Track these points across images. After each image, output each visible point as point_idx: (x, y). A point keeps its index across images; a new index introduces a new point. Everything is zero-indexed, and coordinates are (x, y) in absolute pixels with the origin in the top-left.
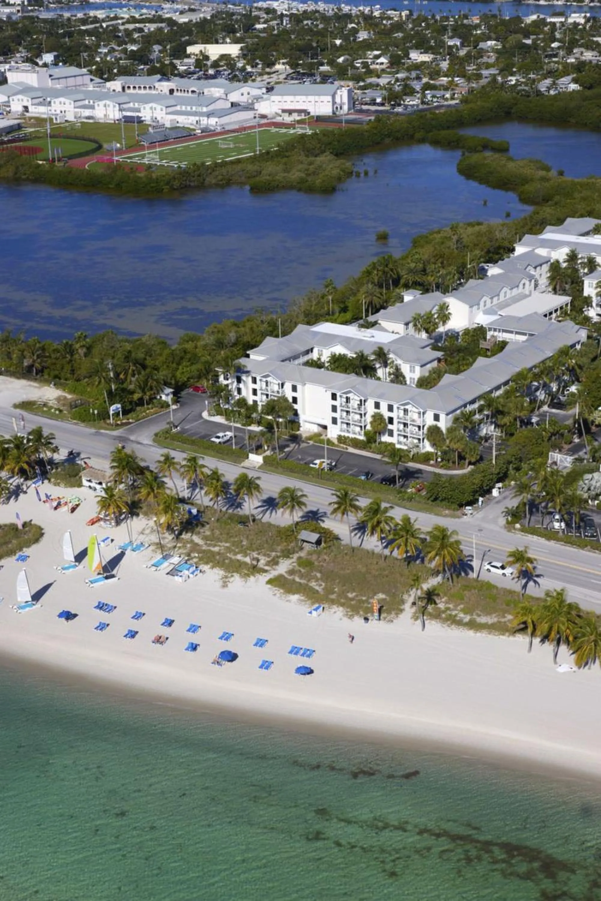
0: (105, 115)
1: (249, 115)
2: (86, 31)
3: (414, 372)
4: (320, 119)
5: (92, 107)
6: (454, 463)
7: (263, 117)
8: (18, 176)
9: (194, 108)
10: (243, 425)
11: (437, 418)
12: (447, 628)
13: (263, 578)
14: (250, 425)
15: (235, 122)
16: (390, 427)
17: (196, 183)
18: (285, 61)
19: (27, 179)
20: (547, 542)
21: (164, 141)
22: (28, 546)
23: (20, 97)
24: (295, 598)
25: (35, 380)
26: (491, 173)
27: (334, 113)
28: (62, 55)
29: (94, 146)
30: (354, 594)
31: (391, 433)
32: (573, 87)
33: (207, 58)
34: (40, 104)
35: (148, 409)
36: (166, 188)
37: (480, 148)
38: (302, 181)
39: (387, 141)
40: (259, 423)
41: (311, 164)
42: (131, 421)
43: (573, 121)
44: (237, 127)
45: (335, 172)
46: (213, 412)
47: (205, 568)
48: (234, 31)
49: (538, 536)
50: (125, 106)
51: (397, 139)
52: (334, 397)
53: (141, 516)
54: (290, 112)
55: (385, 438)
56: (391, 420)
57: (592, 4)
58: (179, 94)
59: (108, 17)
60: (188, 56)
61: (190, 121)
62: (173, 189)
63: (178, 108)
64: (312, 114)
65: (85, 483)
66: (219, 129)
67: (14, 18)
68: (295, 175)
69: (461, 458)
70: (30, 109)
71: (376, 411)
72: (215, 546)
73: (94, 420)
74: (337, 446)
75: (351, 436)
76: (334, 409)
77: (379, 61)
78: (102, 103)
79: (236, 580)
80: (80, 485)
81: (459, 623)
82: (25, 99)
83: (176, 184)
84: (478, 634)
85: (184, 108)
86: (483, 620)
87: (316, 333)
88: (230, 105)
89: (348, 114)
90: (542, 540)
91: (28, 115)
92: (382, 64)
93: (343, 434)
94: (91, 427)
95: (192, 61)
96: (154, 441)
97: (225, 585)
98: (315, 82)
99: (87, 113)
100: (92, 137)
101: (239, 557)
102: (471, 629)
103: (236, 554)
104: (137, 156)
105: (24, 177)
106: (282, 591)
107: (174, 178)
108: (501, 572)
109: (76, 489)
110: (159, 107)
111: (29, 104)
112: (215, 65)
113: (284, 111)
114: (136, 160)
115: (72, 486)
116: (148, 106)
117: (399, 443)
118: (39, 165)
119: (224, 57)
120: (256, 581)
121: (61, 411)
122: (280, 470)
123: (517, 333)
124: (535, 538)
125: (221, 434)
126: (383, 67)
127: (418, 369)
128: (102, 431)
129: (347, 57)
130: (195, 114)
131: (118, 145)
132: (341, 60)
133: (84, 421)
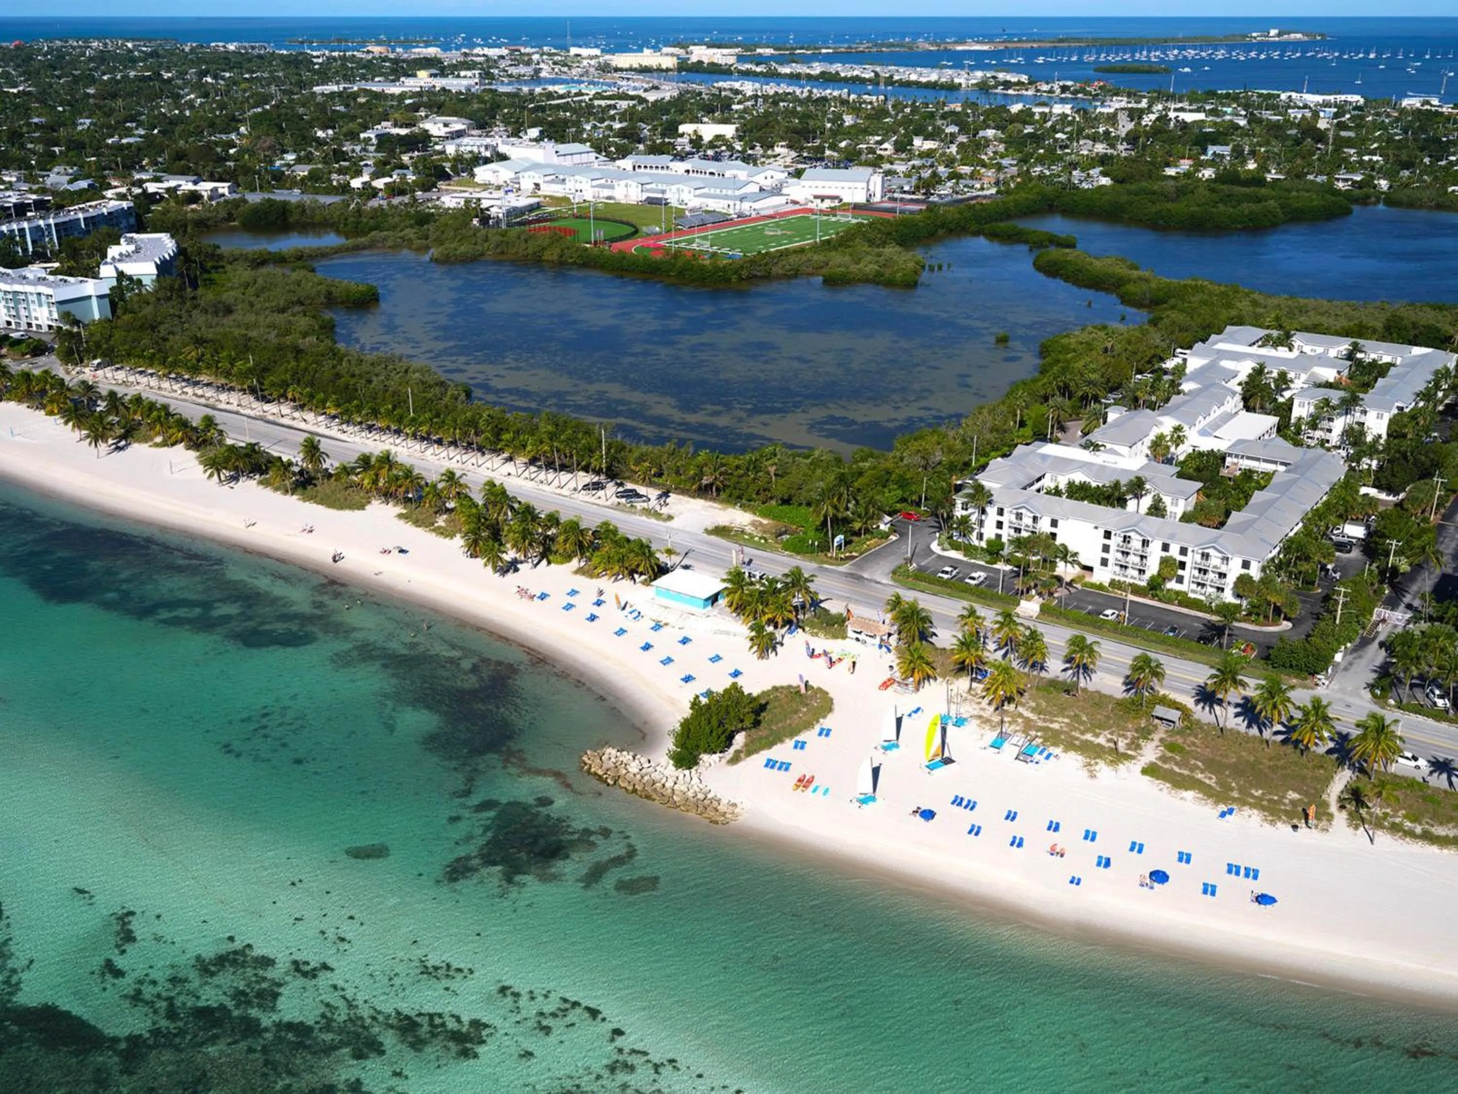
0: (626, 196)
1: (781, 200)
2: (558, 105)
3: (1177, 505)
4: (857, 207)
5: (612, 187)
6: (1266, 617)
7: (795, 202)
8: (564, 259)
9: (724, 192)
10: (987, 562)
11: (1246, 565)
12: (1401, 841)
13: (1136, 767)
14: (995, 563)
15: (768, 208)
16: (1180, 572)
17: (763, 273)
18: (784, 143)
19: (574, 263)
20: (1437, 724)
21: (703, 225)
22: (824, 717)
23: (531, 173)
24: (1190, 794)
25: (714, 500)
26: (1080, 271)
27: (868, 201)
28: (546, 131)
29: (631, 230)
30: (1260, 792)
31: (1180, 580)
32: (1105, 181)
33: (700, 138)
34: (552, 182)
35: (868, 540)
36: (734, 278)
37: (1046, 243)
38: (879, 274)
39: (941, 232)
40: (1008, 561)
41: (879, 255)
42: (854, 554)
43: (1126, 216)
44: (771, 212)
45: (911, 265)
46: (946, 546)
47: (1057, 750)
48: (713, 112)
49: (1424, 715)
50: (648, 187)
51: (951, 230)
52: (1108, 535)
53: (940, 679)
54: (823, 198)
55: (1172, 585)
56: (1182, 565)
57: (1063, 96)
58: (695, 175)
59: (569, 92)
60: (682, 135)
61: (721, 205)
62: (741, 279)
63: (706, 190)
64: (845, 200)
65: (850, 633)
66: (754, 215)
67: (473, 90)
68: (869, 267)
69: (1277, 611)
70: (542, 186)
71: (1164, 554)
72: (1052, 722)
73: (812, 552)
74: (1108, 591)
75: (1129, 580)
76: (1106, 549)
77: (883, 146)
78: (623, 183)
79: (1103, 768)
80: (844, 637)
81: (1411, 834)
82: (537, 176)
83: (744, 274)
84: (1445, 851)
85: (712, 191)
86: (1440, 831)
87: (1044, 457)
88: (757, 190)
89: (882, 202)
90: (1430, 721)
91: (540, 193)
92: (886, 149)
93: (1117, 578)
94: (811, 561)
95: (685, 140)
96: (893, 579)
97: (1093, 776)
98: (827, 167)
99: (606, 193)
100: (625, 219)
101: (1089, 737)
102: (1433, 844)
103: (1083, 733)
104: (684, 241)
105: (570, 261)
106: (1168, 785)
107: (742, 267)
108: (1413, 763)
109: (840, 641)
110: (686, 189)
111: (540, 181)
112: (711, 145)
113: (816, 197)
114: (683, 245)
115: (835, 637)
116: (674, 188)
117: (1193, 591)
118: (587, 249)
119: (718, 137)
120: (1128, 770)
121: (766, 540)
122: (1064, 621)
123: (1265, 461)
124: (1420, 718)
125: (974, 575)
126: (888, 153)
127: (1182, 502)
128: (826, 566)
129: (848, 141)
130: (726, 197)
131: (657, 229)
132: (843, 144)
133: (798, 553)
